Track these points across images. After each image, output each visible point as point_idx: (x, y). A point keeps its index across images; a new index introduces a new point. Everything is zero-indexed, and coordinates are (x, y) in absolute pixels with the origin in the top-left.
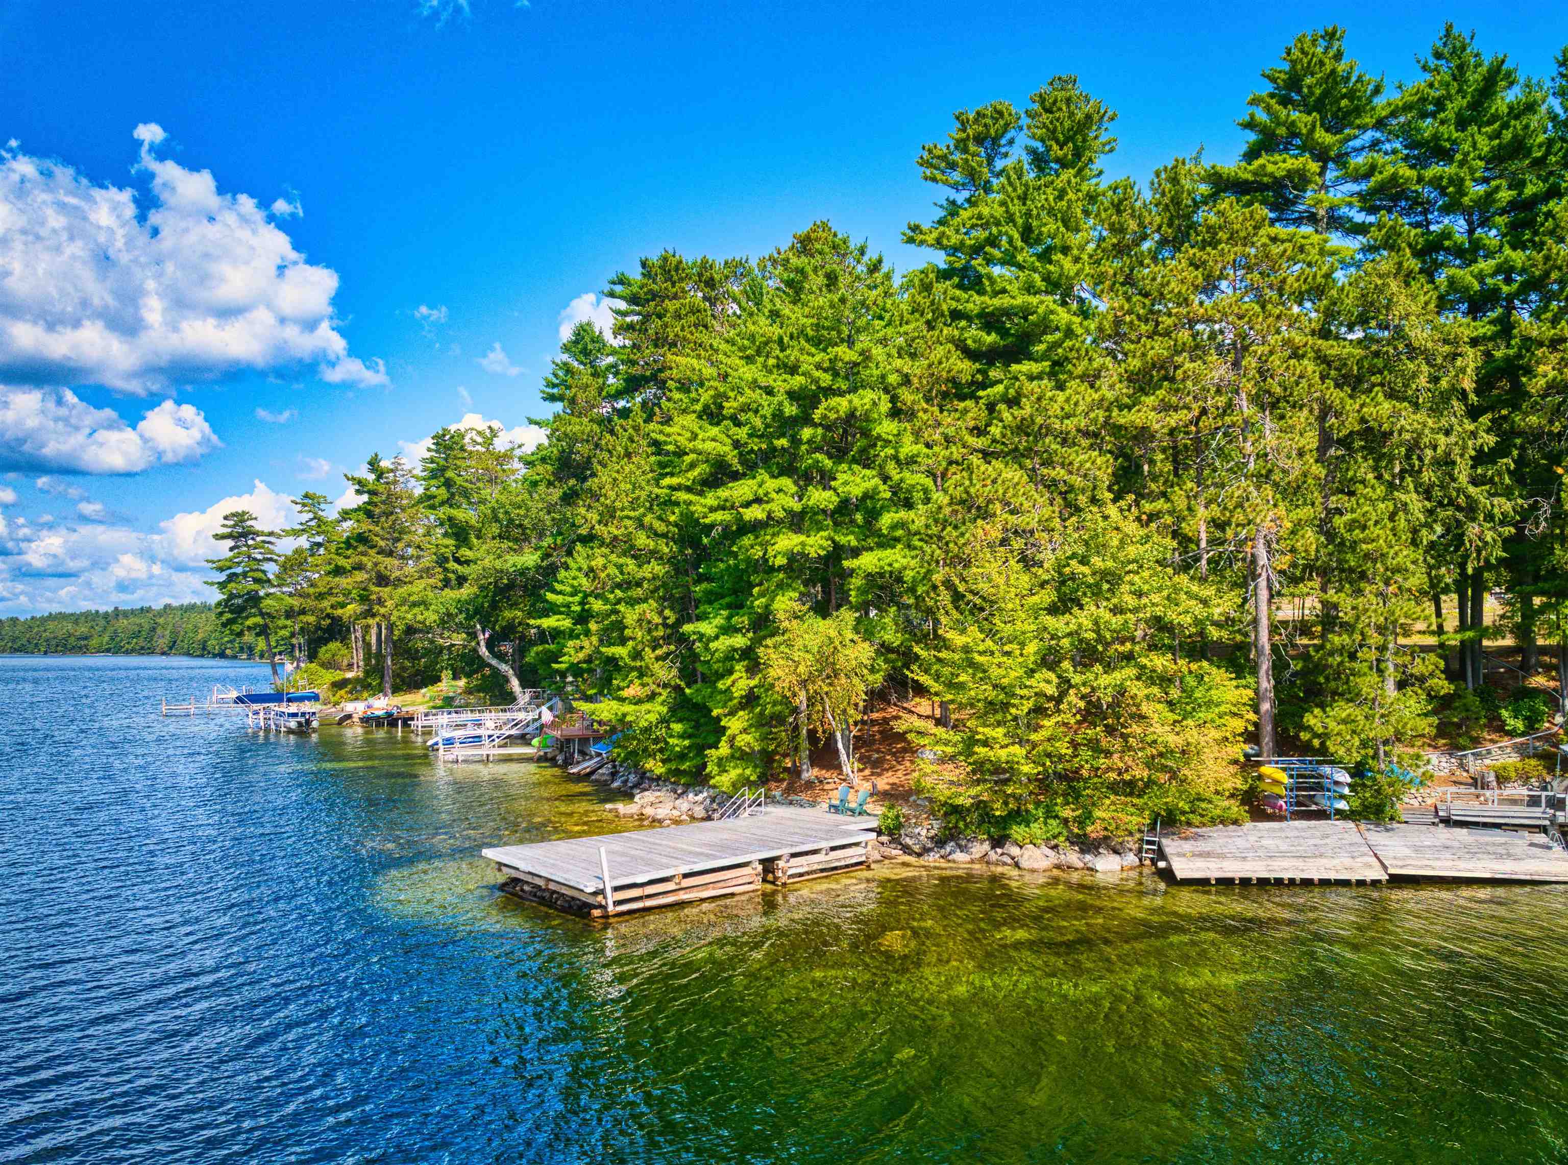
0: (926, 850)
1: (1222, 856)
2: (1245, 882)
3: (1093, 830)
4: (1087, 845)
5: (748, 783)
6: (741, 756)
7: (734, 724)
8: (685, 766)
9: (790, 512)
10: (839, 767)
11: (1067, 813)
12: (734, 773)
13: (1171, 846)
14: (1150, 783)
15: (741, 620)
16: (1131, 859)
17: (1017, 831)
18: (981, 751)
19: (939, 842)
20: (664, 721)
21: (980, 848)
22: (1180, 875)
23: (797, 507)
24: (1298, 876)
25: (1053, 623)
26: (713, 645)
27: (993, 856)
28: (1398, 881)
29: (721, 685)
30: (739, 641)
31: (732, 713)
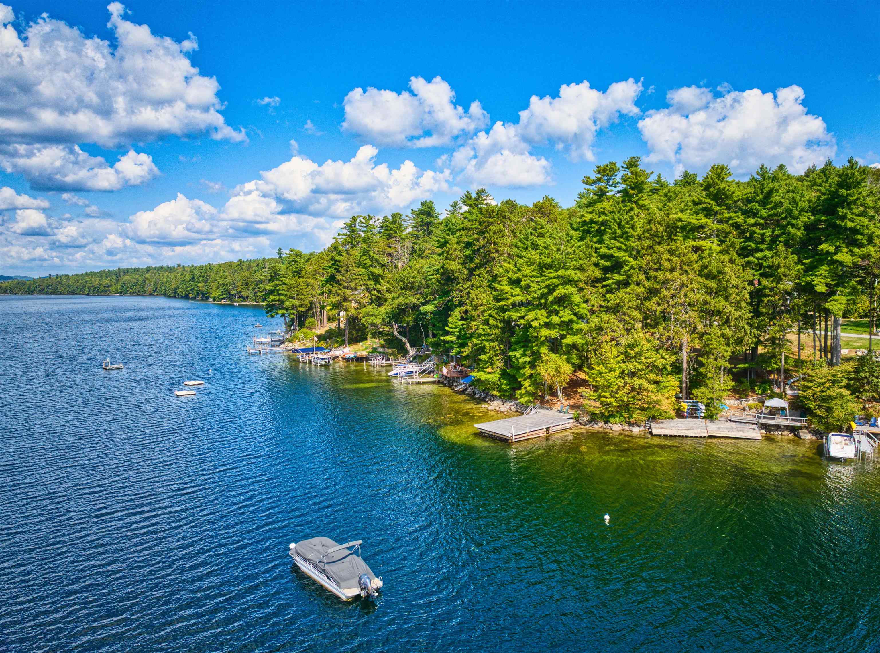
0: (586, 424)
1: (666, 428)
2: (671, 436)
3: (632, 420)
4: (630, 424)
5: (530, 402)
6: (527, 393)
7: (526, 384)
8: (507, 394)
9: (545, 323)
10: (557, 396)
11: (625, 415)
12: (526, 399)
13: (653, 425)
14: (648, 408)
15: (528, 353)
16: (642, 428)
17: (612, 420)
18: (603, 399)
19: (590, 422)
20: (499, 379)
21: (601, 424)
22: (654, 433)
23: (547, 321)
24: (685, 435)
25: (624, 366)
26: (520, 361)
27: (605, 426)
28: (711, 437)
29: (521, 371)
30: (528, 359)
31: (525, 380)
